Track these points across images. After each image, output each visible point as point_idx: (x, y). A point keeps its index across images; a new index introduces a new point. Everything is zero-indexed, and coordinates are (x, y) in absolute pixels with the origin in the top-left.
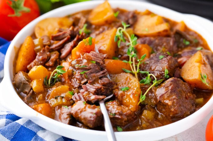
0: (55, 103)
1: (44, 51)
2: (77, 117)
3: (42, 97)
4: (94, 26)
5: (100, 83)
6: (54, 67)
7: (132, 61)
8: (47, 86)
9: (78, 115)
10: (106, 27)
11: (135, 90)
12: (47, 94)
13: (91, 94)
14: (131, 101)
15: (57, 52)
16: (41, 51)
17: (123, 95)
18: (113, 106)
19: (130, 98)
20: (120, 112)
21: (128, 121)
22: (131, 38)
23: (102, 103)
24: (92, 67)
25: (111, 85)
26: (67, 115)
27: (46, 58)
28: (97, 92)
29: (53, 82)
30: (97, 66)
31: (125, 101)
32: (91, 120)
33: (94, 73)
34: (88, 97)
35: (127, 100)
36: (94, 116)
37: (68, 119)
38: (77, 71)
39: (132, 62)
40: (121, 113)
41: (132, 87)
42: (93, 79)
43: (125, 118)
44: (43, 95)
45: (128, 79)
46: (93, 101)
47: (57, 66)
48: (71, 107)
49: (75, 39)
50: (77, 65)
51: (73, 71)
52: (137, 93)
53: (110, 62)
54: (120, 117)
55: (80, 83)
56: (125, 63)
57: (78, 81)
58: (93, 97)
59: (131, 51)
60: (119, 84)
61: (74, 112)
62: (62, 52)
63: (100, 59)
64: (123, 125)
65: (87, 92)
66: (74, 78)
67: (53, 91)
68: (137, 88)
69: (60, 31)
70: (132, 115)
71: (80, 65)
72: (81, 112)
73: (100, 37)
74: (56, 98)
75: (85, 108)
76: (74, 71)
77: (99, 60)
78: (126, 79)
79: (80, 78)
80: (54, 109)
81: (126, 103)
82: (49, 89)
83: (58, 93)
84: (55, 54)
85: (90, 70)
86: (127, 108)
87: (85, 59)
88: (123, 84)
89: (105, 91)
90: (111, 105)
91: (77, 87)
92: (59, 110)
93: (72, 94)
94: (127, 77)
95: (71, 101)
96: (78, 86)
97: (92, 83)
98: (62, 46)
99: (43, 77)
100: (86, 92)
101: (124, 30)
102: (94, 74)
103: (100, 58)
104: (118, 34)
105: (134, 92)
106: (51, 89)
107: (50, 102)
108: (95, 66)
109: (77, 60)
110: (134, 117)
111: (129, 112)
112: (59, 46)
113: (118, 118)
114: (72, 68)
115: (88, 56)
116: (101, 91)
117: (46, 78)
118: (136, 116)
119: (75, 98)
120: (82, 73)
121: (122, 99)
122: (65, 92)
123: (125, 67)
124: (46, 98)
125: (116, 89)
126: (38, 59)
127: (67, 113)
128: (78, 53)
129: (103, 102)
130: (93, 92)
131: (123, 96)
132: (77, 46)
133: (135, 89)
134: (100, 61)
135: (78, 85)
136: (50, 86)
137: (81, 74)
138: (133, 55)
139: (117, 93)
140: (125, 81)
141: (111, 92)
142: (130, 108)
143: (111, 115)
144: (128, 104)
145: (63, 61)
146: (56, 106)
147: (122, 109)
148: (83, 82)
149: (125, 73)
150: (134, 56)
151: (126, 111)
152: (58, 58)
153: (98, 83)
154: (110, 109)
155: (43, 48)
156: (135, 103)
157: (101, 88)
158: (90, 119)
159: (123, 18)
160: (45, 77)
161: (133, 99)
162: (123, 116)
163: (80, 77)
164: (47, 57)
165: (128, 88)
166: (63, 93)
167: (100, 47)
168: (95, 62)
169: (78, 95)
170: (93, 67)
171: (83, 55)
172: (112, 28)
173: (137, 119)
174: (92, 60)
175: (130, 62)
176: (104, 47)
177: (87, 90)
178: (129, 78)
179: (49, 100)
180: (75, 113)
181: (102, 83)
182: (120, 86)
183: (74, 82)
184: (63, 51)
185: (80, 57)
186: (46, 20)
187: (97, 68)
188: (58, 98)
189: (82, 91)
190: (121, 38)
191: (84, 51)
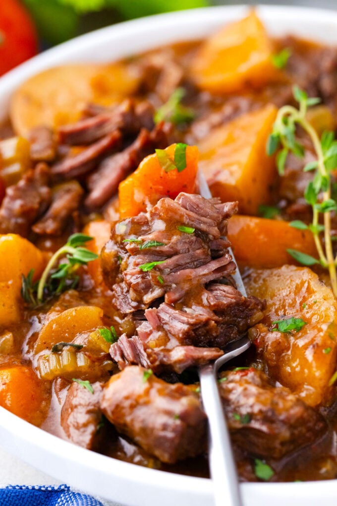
0: (52, 368)
1: (31, 181)
2: (120, 424)
3: (11, 343)
4: (205, 97)
5: (205, 302)
6: (59, 237)
7: (321, 221)
8: (31, 305)
9: (124, 415)
10: (243, 102)
11: (322, 334)
12: (28, 332)
13: (173, 342)
14: (306, 371)
15: (75, 187)
16: (22, 183)
17: (281, 348)
18: (245, 389)
19: (306, 360)
20: (266, 412)
21: (293, 441)
22: (323, 144)
23: (207, 374)
24: (180, 247)
25: (243, 311)
26: (89, 412)
27: (36, 206)
28: (193, 337)
29: (55, 289)
30: (197, 246)
31: (288, 369)
32: (165, 438)
33: (188, 268)
34: (162, 350)
35: (294, 365)
36: (177, 426)
37: (91, 428)
38: (132, 260)
39: (320, 228)
40: (270, 414)
41: (314, 320)
42: (182, 289)
43: (285, 433)
44: (14, 337)
45: (304, 289)
46: (178, 366)
47: (72, 233)
48: (103, 387)
49: (137, 144)
50: (133, 237)
51: (118, 258)
52: (329, 342)
53: (248, 226)
54: (264, 428)
55: (140, 301)
56: (298, 230)
57: (132, 294)
58: (178, 353)
59: (321, 191)
60: (271, 306)
61: (110, 406)
62: (91, 185)
63: (209, 220)
64: (276, 455)
65: (160, 333)
66: (122, 280)
67: (47, 323)
68: (329, 327)
69: (88, 114)
70: (309, 421)
71: (140, 239)
72: (133, 407)
73: (221, 135)
74: (56, 350)
75: (147, 392)
76: (122, 259)
77: (205, 223)
78: (298, 289)
79: (138, 284)
80: (48, 386)
81: (290, 374)
82: (37, 315)
83: (65, 332)
84: (68, 191)
85: (175, 258)
86: (291, 397)
87: (161, 218)
88: (284, 306)
89: (220, 330)
90: (239, 382)
91: (131, 313)
92: (64, 393)
93: (110, 336)
94: (298, 281)
95: (106, 363)
96: (133, 310)
97: (179, 304)
98: (95, 165)
99: (19, 273)
100: (157, 335)
101: (300, 116)
102: (187, 271)
103: (211, 218)
104: (279, 128)
105: (318, 341)
106: (41, 316)
107: (35, 364)
108: (191, 242)
109: (133, 222)
110: (317, 428)
111: (296, 411)
112: (84, 164)
113: (258, 432)
114: (116, 248)
115: (169, 210)
116: (208, 332)
117: (29, 276)
118: (321, 425)
119: (118, 353)
120: (145, 270)
121: (278, 360)
122: (89, 329)
123: (297, 245)
124: (26, 348)
125: (261, 325)
126: (10, 210)
127: (88, 405)
128: (138, 196)
129: (212, 372)
130: (181, 335)
131: (283, 351)
132: (136, 173)
133: (324, 327)
134: (210, 225)
135: (133, 307)
136: (40, 305)
137: (141, 272)
138: (323, 205)
139: (263, 338)
140: (293, 295)
141: (244, 334)
142: (303, 394)
143: (235, 421)
144: (297, 379)
145: (93, 216)
146: (56, 378)
147: (276, 399)
148: (148, 298)
149: (293, 268)
150: (327, 207)
151: (287, 410)
152: (75, 205)
153: (200, 303)
154: (233, 397)
155: (29, 173)
156: (321, 379)
157: (207, 322)
158: (162, 434)
159: (303, 70)
160: (26, 275)
161: (314, 364)
162: (274, 426)
163: (139, 280)
164: (41, 203)
165: (301, 324)
166: (81, 333)
167: (218, 173)
168: (192, 230)
169: (130, 342)
170: (187, 246)
171: (154, 203)
172: (264, 105)
173: (327, 433)
174: (183, 224)
175: (315, 226)
176: (232, 173)
177: (159, 328)
178: (306, 285)
179: (34, 355)
180: (113, 408)
181: (212, 304)
182: (276, 311)
183: (121, 297)
184: (94, 182)
185: (146, 212)
186: (51, 72)
187: (198, 251)
188: (61, 350)
189: (144, 327)
190: (289, 144)
191: (157, 191)
